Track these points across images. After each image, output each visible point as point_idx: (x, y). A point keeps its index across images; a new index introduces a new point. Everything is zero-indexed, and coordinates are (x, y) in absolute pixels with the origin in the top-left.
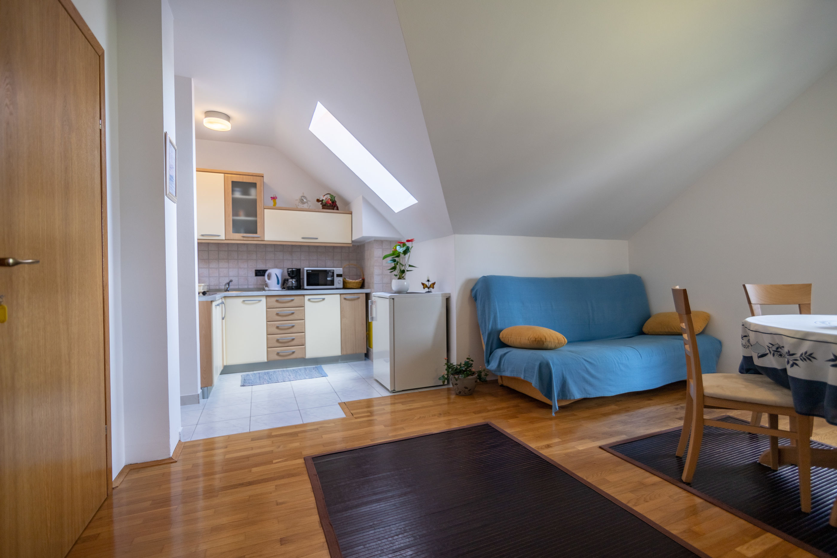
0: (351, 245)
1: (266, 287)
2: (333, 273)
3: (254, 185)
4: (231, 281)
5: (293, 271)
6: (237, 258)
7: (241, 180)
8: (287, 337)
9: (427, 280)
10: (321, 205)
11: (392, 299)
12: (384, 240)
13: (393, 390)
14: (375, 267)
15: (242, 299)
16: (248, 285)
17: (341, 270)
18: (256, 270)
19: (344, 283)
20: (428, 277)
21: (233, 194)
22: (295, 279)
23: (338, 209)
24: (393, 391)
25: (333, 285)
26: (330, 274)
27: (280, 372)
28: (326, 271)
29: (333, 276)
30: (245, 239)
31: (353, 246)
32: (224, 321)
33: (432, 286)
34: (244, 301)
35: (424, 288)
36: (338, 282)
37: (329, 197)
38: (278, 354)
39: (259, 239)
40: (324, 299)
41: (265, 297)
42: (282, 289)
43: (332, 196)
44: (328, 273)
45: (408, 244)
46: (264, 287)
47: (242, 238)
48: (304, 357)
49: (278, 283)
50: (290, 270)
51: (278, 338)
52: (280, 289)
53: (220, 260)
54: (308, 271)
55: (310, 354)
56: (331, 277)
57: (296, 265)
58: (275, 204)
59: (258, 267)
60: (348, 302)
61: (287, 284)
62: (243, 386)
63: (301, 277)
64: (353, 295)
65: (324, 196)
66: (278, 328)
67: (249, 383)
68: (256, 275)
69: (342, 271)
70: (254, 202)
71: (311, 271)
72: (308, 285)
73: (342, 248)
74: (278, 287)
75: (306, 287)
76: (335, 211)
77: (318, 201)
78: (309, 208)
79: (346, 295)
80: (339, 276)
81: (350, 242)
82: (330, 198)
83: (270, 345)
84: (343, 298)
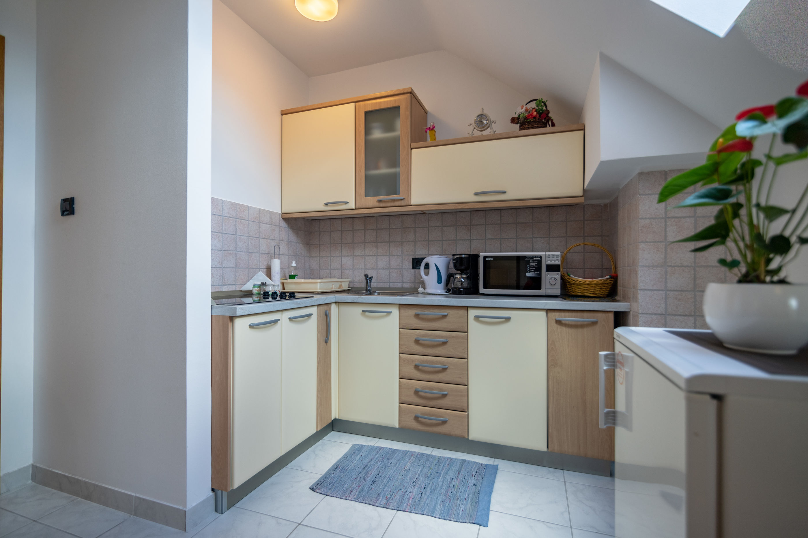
1: (422, 287)
2: (540, 262)
3: (396, 111)
5: (461, 258)
7: (377, 108)
8: (433, 389)
10: (518, 126)
15: (359, 309)
16: (402, 283)
17: (558, 256)
18: (413, 259)
19: (565, 284)
21: (366, 134)
22: (465, 274)
23: (553, 125)
25: (539, 288)
26: (533, 264)
28: (522, 258)
29: (538, 269)
30: (382, 205)
34: (364, 311)
36: (551, 281)
37: (533, 105)
38: (416, 418)
39: (402, 203)
40: (508, 319)
41: (398, 305)
43: (540, 102)
44: (528, 263)
47: (377, 204)
48: (467, 437)
49: (439, 281)
50: (456, 257)
51: (419, 388)
52: (443, 293)
54: (487, 259)
55: (477, 433)
56: (535, 271)
57: (465, 248)
58: (432, 138)
59: (417, 253)
60: (564, 329)
61: (453, 284)
62: (313, 489)
63: (475, 271)
64: (579, 314)
65: (524, 105)
66: (418, 367)
68: (413, 266)
69: (559, 258)
71: (492, 259)
74: (440, 289)
75: (482, 290)
76: (547, 129)
77: (514, 120)
79: (563, 314)
80: (551, 268)
81: (581, 194)
82: (537, 108)
83: (404, 399)
84: (554, 321)
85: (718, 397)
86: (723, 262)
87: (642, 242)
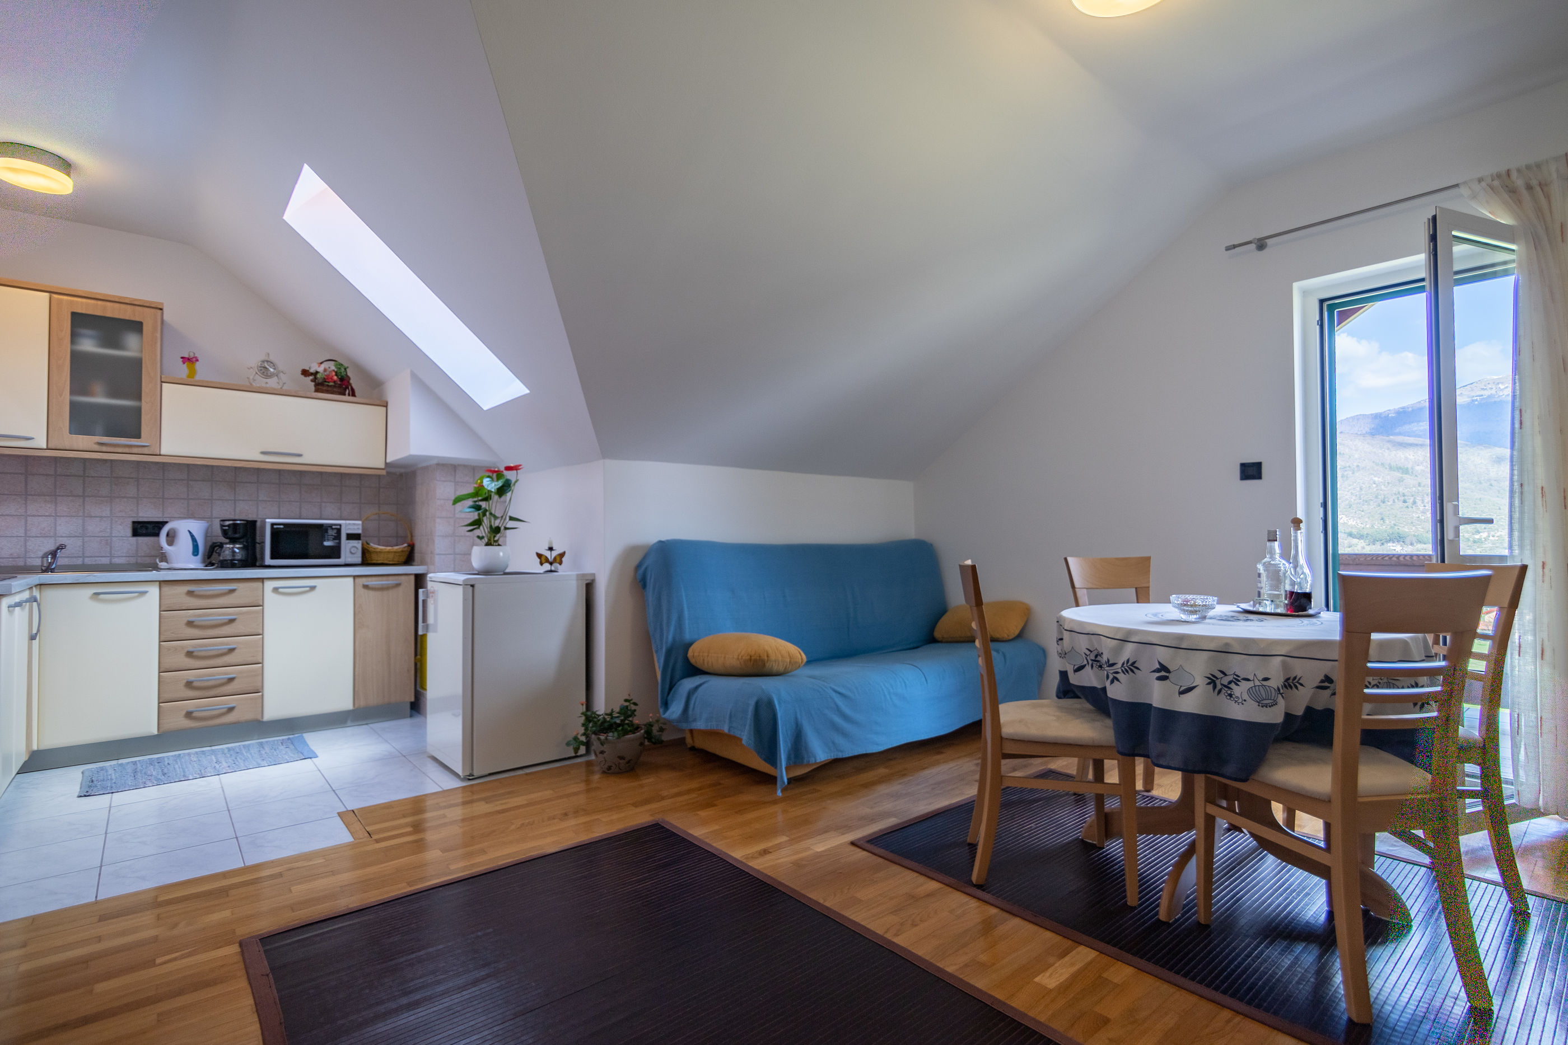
0: (384, 473)
1: (161, 561)
2: (339, 531)
3: (137, 327)
4: (61, 547)
5: (235, 525)
6: (81, 494)
7: (98, 313)
8: (214, 676)
9: (547, 548)
10: (313, 384)
11: (469, 586)
12: (459, 465)
13: (468, 774)
14: (438, 520)
15: (90, 591)
16: (111, 556)
17: (358, 524)
18: (134, 523)
19: (365, 552)
20: (551, 542)
21: (73, 341)
22: (240, 543)
23: (354, 395)
24: (469, 776)
25: (339, 557)
26: (331, 532)
27: (192, 756)
28: (321, 526)
29: (338, 537)
30: (104, 449)
31: (388, 473)
32: (35, 643)
33: (558, 559)
34: (97, 594)
35: (541, 564)
36: (351, 550)
37: (332, 366)
38: (188, 715)
39: (146, 451)
40: (313, 588)
41: (158, 583)
42: (206, 566)
43: (339, 365)
44: (326, 531)
45: (510, 475)
46: (157, 561)
47: (97, 448)
48: (261, 719)
49: (195, 553)
50: (227, 523)
51: (191, 679)
52: (201, 566)
53: (30, 497)
54: (275, 527)
55: (272, 711)
56: (334, 539)
57: (243, 511)
58: (192, 373)
59: (141, 515)
60: (371, 593)
61: (219, 555)
62: (85, 796)
63: (258, 540)
64: (385, 578)
65: (321, 363)
66: (190, 654)
67: (105, 788)
68: (136, 533)
69: (360, 527)
70: (136, 364)
71: (282, 527)
72: (273, 556)
73: (361, 476)
74: (196, 562)
75: (268, 561)
76: (346, 398)
77: (305, 373)
78: (281, 388)
79: (370, 579)
80: (351, 537)
81: (383, 466)
82: (336, 370)
83: (167, 696)
84: (362, 586)
85: (473, 586)
86: (478, 537)
87: (438, 517)
